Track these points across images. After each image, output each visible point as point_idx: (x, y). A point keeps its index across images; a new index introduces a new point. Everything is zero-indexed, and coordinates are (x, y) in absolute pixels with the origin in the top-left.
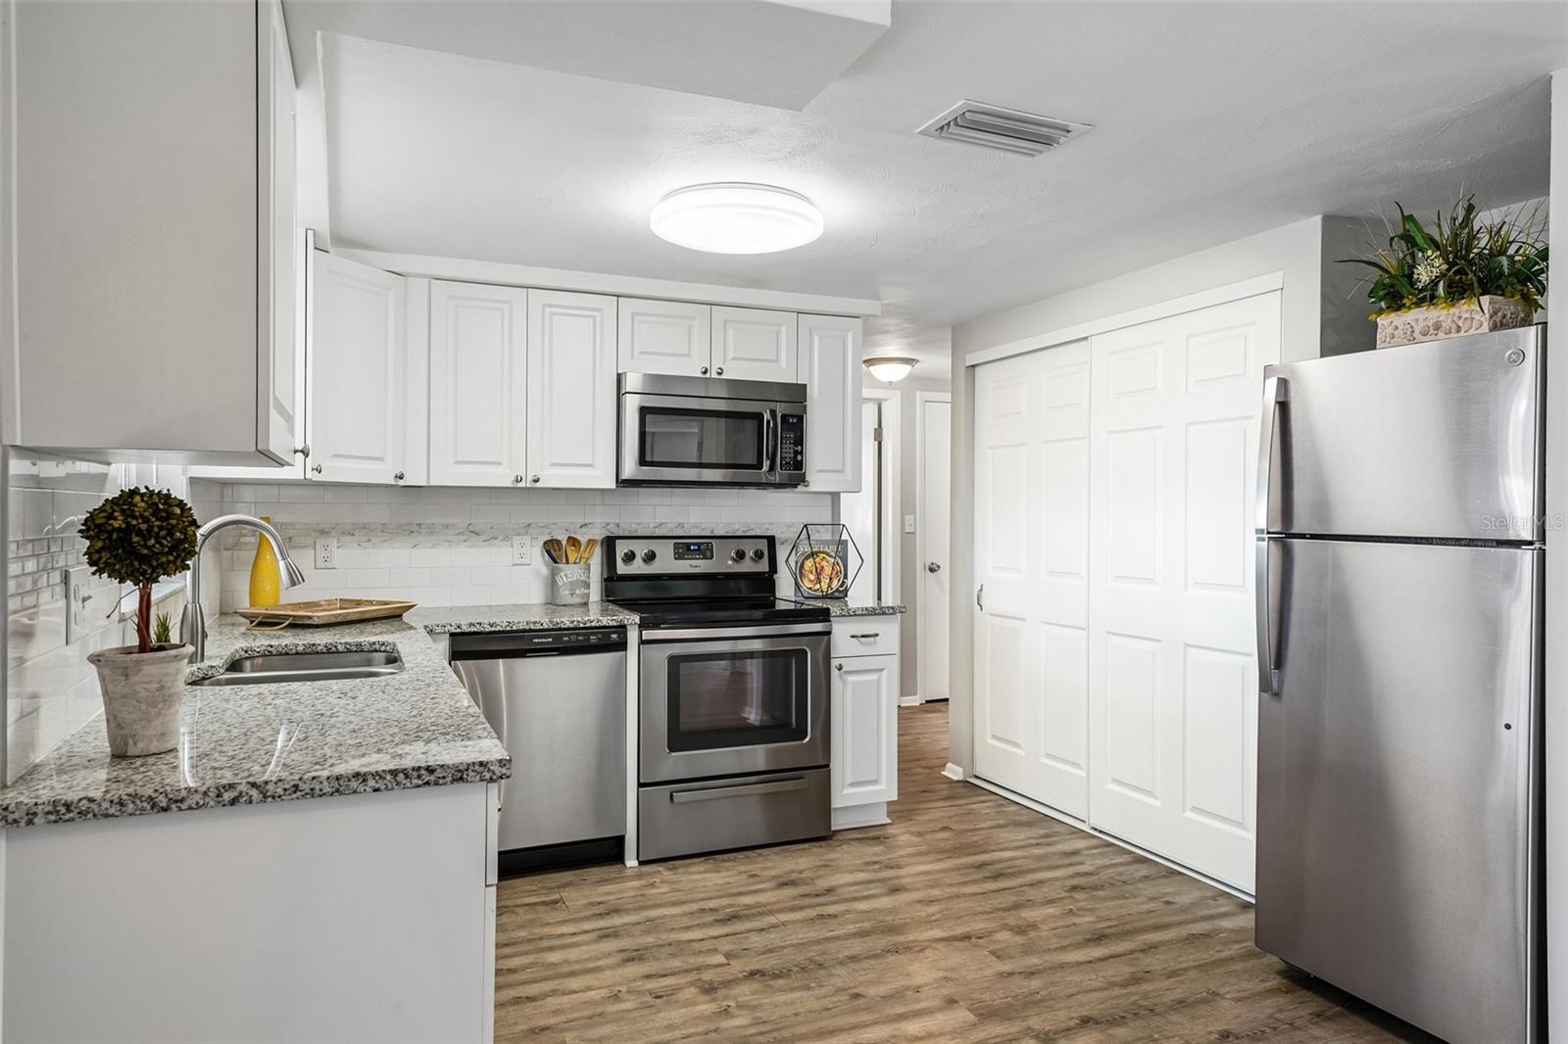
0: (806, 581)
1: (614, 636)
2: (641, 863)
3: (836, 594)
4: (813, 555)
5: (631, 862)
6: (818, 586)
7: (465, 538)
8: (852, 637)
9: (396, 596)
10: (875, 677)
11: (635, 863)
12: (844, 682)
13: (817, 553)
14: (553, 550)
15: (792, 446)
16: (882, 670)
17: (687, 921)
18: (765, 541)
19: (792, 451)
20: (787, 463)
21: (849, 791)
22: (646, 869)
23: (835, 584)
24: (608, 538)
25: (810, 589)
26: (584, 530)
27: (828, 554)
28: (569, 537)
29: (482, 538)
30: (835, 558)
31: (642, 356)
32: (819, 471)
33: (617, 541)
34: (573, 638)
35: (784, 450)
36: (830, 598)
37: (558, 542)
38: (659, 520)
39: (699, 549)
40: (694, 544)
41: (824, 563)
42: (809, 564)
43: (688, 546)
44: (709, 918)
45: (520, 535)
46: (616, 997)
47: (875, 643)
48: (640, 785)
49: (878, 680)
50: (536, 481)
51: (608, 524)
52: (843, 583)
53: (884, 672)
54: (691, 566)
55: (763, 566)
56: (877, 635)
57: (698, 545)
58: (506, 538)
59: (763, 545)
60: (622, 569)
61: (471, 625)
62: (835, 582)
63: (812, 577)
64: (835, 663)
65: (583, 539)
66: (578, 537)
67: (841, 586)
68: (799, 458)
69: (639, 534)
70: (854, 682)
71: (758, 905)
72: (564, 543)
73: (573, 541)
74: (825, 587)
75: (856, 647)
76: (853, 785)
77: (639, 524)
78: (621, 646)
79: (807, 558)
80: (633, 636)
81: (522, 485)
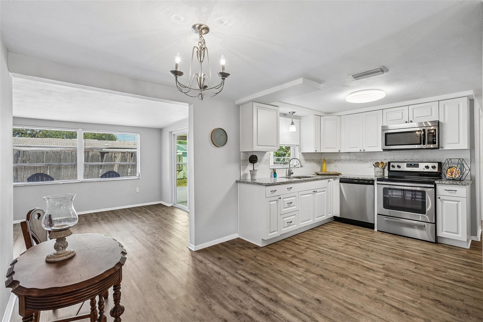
0: (448, 175)
1: (371, 182)
2: (378, 231)
3: (457, 179)
4: (450, 168)
5: (376, 230)
6: (451, 177)
7: (359, 162)
8: (445, 190)
9: (338, 172)
10: (456, 203)
11: (377, 230)
12: (442, 203)
13: (452, 167)
14: (377, 165)
15: (432, 138)
16: (459, 201)
17: (366, 239)
18: (437, 163)
19: (432, 139)
20: (430, 142)
21: (444, 233)
22: (378, 232)
23: (457, 176)
24: (389, 162)
25: (449, 177)
26: (385, 160)
27: (455, 167)
28: (381, 162)
29: (362, 162)
30: (457, 168)
31: (389, 121)
32: (448, 144)
33: (391, 163)
34: (362, 181)
35: (429, 139)
36: (455, 180)
37: (379, 163)
38: (405, 158)
39: (414, 165)
40: (413, 164)
41: (454, 170)
42: (449, 170)
43: (411, 164)
44: (370, 240)
45: (370, 161)
46: (333, 239)
47: (455, 193)
48: (378, 214)
49: (457, 204)
50: (364, 150)
51: (391, 159)
52: (460, 176)
53: (460, 202)
54: (411, 169)
55: (436, 170)
56: (456, 191)
57: (414, 164)
58: (368, 162)
59: (436, 165)
60: (392, 169)
61: (343, 177)
62: (457, 175)
63: (450, 174)
64: (438, 196)
65: (385, 162)
66: (383, 162)
67: (459, 177)
68: (435, 141)
69: (399, 161)
70: (446, 203)
71: (385, 243)
72: (380, 163)
73: (382, 163)
74: (453, 176)
75: (447, 193)
76: (446, 232)
77: (400, 159)
78: (373, 184)
79: (448, 168)
80: (376, 182)
81: (362, 151)
